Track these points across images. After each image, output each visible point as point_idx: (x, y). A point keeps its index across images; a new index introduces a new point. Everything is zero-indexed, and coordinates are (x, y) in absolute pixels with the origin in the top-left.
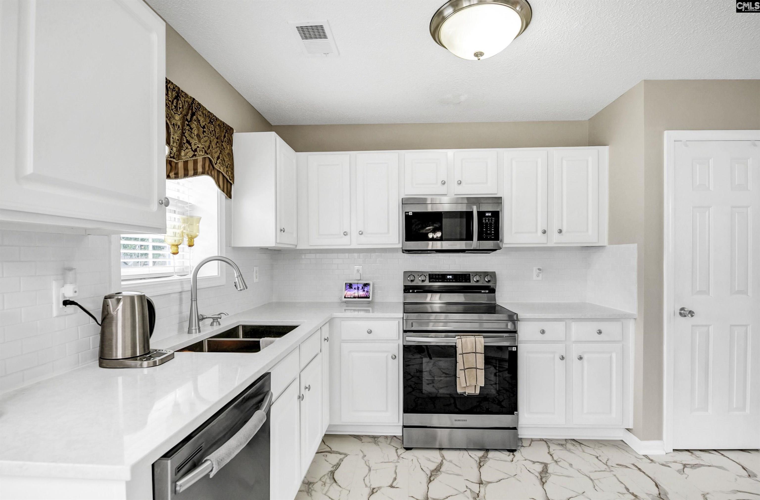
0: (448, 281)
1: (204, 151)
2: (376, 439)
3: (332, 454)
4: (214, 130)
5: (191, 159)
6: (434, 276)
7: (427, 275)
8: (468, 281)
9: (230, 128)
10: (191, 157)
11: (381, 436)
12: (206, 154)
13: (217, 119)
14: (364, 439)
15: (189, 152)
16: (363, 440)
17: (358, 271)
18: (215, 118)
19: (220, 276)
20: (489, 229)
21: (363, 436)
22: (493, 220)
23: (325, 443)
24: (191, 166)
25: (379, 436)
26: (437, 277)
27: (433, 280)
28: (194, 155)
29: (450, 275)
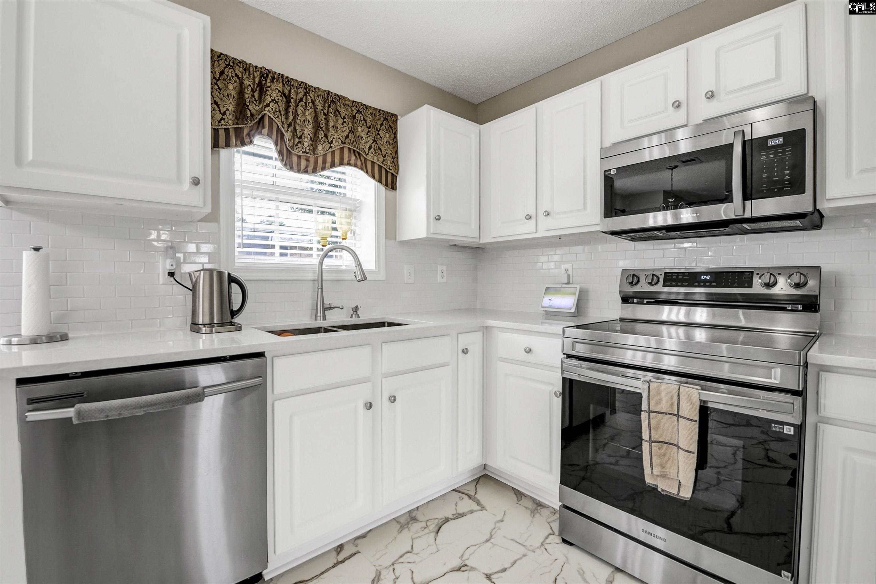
0: (702, 284)
1: (340, 142)
2: (539, 508)
3: (471, 500)
4: (364, 119)
5: (328, 151)
6: (675, 275)
7: (661, 275)
8: (746, 285)
9: (390, 115)
10: (327, 150)
11: (549, 507)
12: (342, 144)
13: (367, 107)
14: (524, 502)
15: (326, 145)
16: (522, 501)
17: (566, 271)
18: (365, 107)
19: (377, 270)
20: (776, 172)
21: (526, 496)
22: (788, 151)
23: (476, 485)
24: (329, 159)
25: (547, 506)
26: (680, 277)
27: (671, 283)
28: (331, 147)
29: (705, 273)
